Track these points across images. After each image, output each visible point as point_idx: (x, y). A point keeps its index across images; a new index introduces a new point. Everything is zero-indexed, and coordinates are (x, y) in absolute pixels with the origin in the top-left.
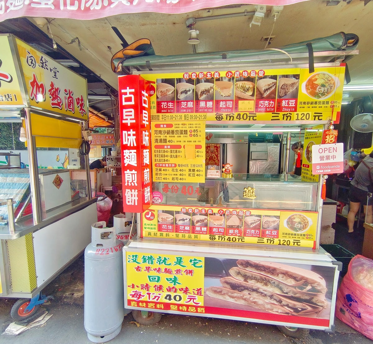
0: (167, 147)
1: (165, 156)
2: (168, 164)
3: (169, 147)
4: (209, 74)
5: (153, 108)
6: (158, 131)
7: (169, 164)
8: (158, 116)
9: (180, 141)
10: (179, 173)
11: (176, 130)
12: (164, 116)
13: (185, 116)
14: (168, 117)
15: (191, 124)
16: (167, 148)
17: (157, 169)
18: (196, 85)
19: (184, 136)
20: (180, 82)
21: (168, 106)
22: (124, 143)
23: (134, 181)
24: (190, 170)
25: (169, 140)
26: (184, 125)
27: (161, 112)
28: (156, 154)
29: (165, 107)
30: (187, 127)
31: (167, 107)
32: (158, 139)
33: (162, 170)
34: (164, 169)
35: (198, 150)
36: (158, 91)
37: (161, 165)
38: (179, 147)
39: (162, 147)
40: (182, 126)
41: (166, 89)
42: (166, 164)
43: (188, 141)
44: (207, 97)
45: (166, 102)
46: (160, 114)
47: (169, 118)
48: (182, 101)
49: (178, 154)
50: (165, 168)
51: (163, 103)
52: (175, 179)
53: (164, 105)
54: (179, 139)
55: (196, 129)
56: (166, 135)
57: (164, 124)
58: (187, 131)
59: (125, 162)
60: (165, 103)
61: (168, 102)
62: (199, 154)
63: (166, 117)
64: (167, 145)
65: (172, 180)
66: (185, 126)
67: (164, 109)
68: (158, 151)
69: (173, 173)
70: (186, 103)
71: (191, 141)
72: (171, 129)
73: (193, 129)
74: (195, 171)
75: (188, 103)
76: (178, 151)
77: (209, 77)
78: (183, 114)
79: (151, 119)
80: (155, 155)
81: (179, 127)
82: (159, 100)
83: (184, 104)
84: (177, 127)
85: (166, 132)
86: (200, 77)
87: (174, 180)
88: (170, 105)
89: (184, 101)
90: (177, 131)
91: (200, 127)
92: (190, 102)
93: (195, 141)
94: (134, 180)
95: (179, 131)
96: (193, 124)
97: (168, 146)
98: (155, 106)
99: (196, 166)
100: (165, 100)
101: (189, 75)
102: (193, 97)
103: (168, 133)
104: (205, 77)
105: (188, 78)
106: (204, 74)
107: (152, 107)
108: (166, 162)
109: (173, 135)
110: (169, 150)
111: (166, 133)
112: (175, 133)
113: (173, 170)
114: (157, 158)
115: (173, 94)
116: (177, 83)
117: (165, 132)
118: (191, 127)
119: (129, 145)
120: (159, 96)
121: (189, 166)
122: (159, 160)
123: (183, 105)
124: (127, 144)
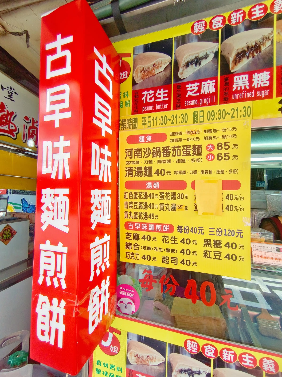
0: (153, 184)
1: (148, 205)
2: (153, 225)
3: (157, 185)
4: (258, 7)
5: (124, 106)
6: (133, 151)
7: (155, 224)
8: (136, 120)
9: (184, 172)
10: (180, 247)
11: (174, 147)
12: (147, 119)
13: (195, 115)
14: (155, 121)
15: (210, 131)
16: (153, 188)
17: (129, 234)
18: (222, 41)
19: (193, 160)
20: (184, 42)
21: (156, 98)
22: (45, 171)
23: (59, 275)
24: (207, 242)
25: (158, 170)
26: (195, 133)
27: (140, 112)
28: (129, 200)
29: (149, 101)
30: (202, 138)
31: (155, 100)
32: (134, 169)
33: (140, 237)
34: (144, 236)
35: (229, 192)
36: (137, 71)
37: (137, 226)
38: (182, 185)
39: (142, 185)
40: (190, 136)
41: (153, 63)
42: (150, 225)
43: (202, 172)
44: (254, 63)
45: (152, 89)
46: (139, 116)
47: (159, 122)
48: (187, 83)
49: (178, 202)
50: (146, 234)
51: (145, 93)
52: (170, 260)
53: (147, 96)
54: (181, 167)
55: (223, 141)
56: (151, 158)
57: (146, 136)
58: (200, 147)
59: (43, 221)
60: (151, 92)
61: (155, 89)
62: (234, 203)
63: (152, 121)
64: (153, 182)
65: (163, 262)
66: (197, 135)
67: (147, 104)
68: (133, 193)
69: (165, 246)
70: (199, 84)
71: (210, 172)
72: (161, 145)
73: (215, 142)
74: (223, 245)
75: (203, 86)
76: (177, 196)
77: (258, 16)
78: (190, 111)
79: (121, 126)
80: (126, 203)
81: (181, 140)
82: (138, 88)
83: (193, 88)
84: (176, 140)
85: (152, 151)
86: (233, 21)
87: (168, 263)
88: (160, 94)
89: (193, 82)
90: (176, 149)
91: (235, 136)
92: (209, 81)
93: (222, 172)
94: (61, 272)
95: (181, 148)
96: (215, 131)
97: (155, 184)
98: (129, 101)
99: (223, 233)
100: (150, 87)
101: (206, 23)
102: (215, 69)
103: (156, 153)
104: (247, 17)
105: (202, 31)
106: (244, 12)
107: (124, 104)
108: (149, 220)
109: (166, 158)
110: (157, 192)
111: (151, 155)
112: (171, 154)
113: (165, 240)
114: (129, 210)
115: (168, 72)
116: (178, 46)
117: (148, 151)
118: (210, 138)
119: (53, 177)
120: (139, 79)
121: (206, 231)
122: (133, 213)
123: (191, 91)
124: (50, 174)
